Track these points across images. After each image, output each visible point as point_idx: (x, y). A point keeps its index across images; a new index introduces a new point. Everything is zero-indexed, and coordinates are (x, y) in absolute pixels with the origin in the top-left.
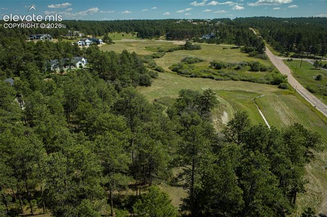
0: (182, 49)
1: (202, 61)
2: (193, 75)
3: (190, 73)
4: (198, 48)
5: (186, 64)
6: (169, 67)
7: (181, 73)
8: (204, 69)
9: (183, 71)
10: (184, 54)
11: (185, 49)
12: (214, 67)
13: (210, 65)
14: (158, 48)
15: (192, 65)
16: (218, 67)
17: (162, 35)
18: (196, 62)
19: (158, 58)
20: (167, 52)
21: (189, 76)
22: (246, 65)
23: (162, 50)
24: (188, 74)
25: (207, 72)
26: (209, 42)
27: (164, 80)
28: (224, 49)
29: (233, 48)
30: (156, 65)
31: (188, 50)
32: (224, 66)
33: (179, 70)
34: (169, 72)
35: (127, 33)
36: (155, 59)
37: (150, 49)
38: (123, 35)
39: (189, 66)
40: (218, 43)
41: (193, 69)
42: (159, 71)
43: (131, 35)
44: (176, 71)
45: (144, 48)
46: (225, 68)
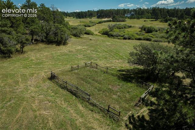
1: (130, 27)
2: (126, 36)
3: (122, 35)
4: (123, 21)
5: (116, 29)
6: (98, 32)
7: (112, 36)
8: (136, 33)
9: (114, 34)
11: (113, 21)
12: (144, 32)
13: (140, 29)
14: (90, 22)
15: (122, 30)
16: (149, 31)
18: (125, 27)
19: (89, 26)
20: (98, 23)
21: (122, 38)
23: (93, 22)
24: (119, 36)
25: (140, 35)
26: (131, 18)
27: (91, 40)
28: (145, 21)
29: (152, 21)
30: (85, 30)
31: (115, 22)
32: (155, 30)
33: (109, 32)
34: (99, 35)
35: (70, 16)
36: (86, 27)
37: (83, 22)
38: (66, 17)
39: (120, 30)
40: (138, 18)
41: (124, 32)
42: (88, 34)
43: (72, 17)
44: (107, 35)
45: (79, 22)
46: (156, 31)
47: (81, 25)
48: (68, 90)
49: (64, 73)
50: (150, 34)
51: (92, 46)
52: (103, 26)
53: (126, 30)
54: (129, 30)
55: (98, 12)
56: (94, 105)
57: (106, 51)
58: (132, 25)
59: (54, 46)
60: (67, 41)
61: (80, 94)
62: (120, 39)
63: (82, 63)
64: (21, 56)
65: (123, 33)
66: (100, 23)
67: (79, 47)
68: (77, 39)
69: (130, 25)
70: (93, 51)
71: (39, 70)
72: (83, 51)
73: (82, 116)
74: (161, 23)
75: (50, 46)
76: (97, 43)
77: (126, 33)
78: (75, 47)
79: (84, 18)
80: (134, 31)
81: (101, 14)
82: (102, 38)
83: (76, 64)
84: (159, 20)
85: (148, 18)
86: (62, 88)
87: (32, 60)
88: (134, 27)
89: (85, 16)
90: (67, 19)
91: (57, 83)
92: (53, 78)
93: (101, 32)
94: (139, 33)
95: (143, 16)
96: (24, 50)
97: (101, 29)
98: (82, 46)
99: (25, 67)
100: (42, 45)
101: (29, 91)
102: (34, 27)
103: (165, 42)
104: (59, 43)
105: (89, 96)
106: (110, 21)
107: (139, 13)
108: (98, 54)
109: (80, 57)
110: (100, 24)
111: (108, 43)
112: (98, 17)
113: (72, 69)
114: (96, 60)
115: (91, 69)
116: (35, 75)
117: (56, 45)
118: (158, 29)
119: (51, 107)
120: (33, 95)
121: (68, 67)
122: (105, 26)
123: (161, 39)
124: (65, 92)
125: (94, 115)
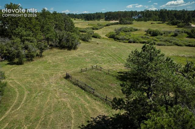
0: (118, 24)
1: (136, 30)
2: (131, 40)
3: (127, 39)
4: (130, 24)
5: (122, 32)
6: (105, 35)
7: (118, 39)
8: (141, 36)
9: (120, 37)
10: (119, 27)
11: (120, 24)
12: (150, 35)
13: (146, 33)
14: (98, 24)
15: (128, 33)
16: (154, 34)
17: (103, 18)
18: (131, 31)
19: (97, 29)
20: (105, 26)
21: (127, 41)
22: (182, 32)
23: (101, 25)
24: (125, 39)
25: (145, 38)
26: (138, 20)
27: (98, 44)
28: (152, 23)
29: (159, 23)
30: (93, 33)
31: (122, 24)
32: (160, 33)
33: (116, 36)
34: (106, 39)
35: (78, 18)
36: (94, 30)
37: (91, 25)
38: (75, 19)
39: (126, 34)
40: (146, 21)
41: (130, 36)
42: (96, 37)
43: (81, 19)
44: (113, 38)
45: (87, 25)
46: (162, 35)
47: (89, 28)
48: (79, 86)
49: (75, 74)
50: (155, 38)
51: (98, 50)
52: (110, 29)
53: (132, 33)
54: (135, 33)
55: (106, 14)
56: (97, 96)
57: (110, 56)
58: (138, 28)
59: (66, 50)
60: (77, 46)
61: (87, 88)
62: (126, 42)
63: (89, 66)
64: (41, 59)
65: (128, 36)
66: (107, 25)
67: (87, 52)
68: (86, 43)
69: (136, 28)
70: (99, 55)
71: (57, 71)
72: (91, 55)
73: (89, 103)
74: (168, 26)
75: (62, 50)
76: (103, 47)
77: (132, 36)
78: (83, 51)
79: (92, 20)
80: (139, 34)
81: (109, 16)
82: (109, 42)
83: (84, 67)
84: (166, 22)
85: (156, 21)
86: (75, 85)
87: (49, 63)
88: (140, 30)
89: (94, 18)
90: (76, 22)
91: (71, 81)
92: (67, 77)
93: (108, 35)
94: (144, 36)
95: (150, 18)
96: (42, 54)
97: (109, 32)
98: (90, 50)
99: (46, 69)
100: (56, 50)
101: (52, 86)
102: (50, 35)
103: (168, 45)
104: (70, 48)
105: (94, 90)
106: (117, 24)
107: (146, 15)
108: (103, 58)
109: (88, 60)
110: (107, 27)
111: (113, 47)
112: (106, 20)
113: (82, 71)
114: (101, 63)
115: (96, 71)
116: (54, 75)
117: (68, 50)
118: (163, 33)
119: (68, 97)
120: (55, 89)
121: (79, 69)
122: (112, 29)
123: (164, 43)
124: (77, 87)
125: (97, 102)
